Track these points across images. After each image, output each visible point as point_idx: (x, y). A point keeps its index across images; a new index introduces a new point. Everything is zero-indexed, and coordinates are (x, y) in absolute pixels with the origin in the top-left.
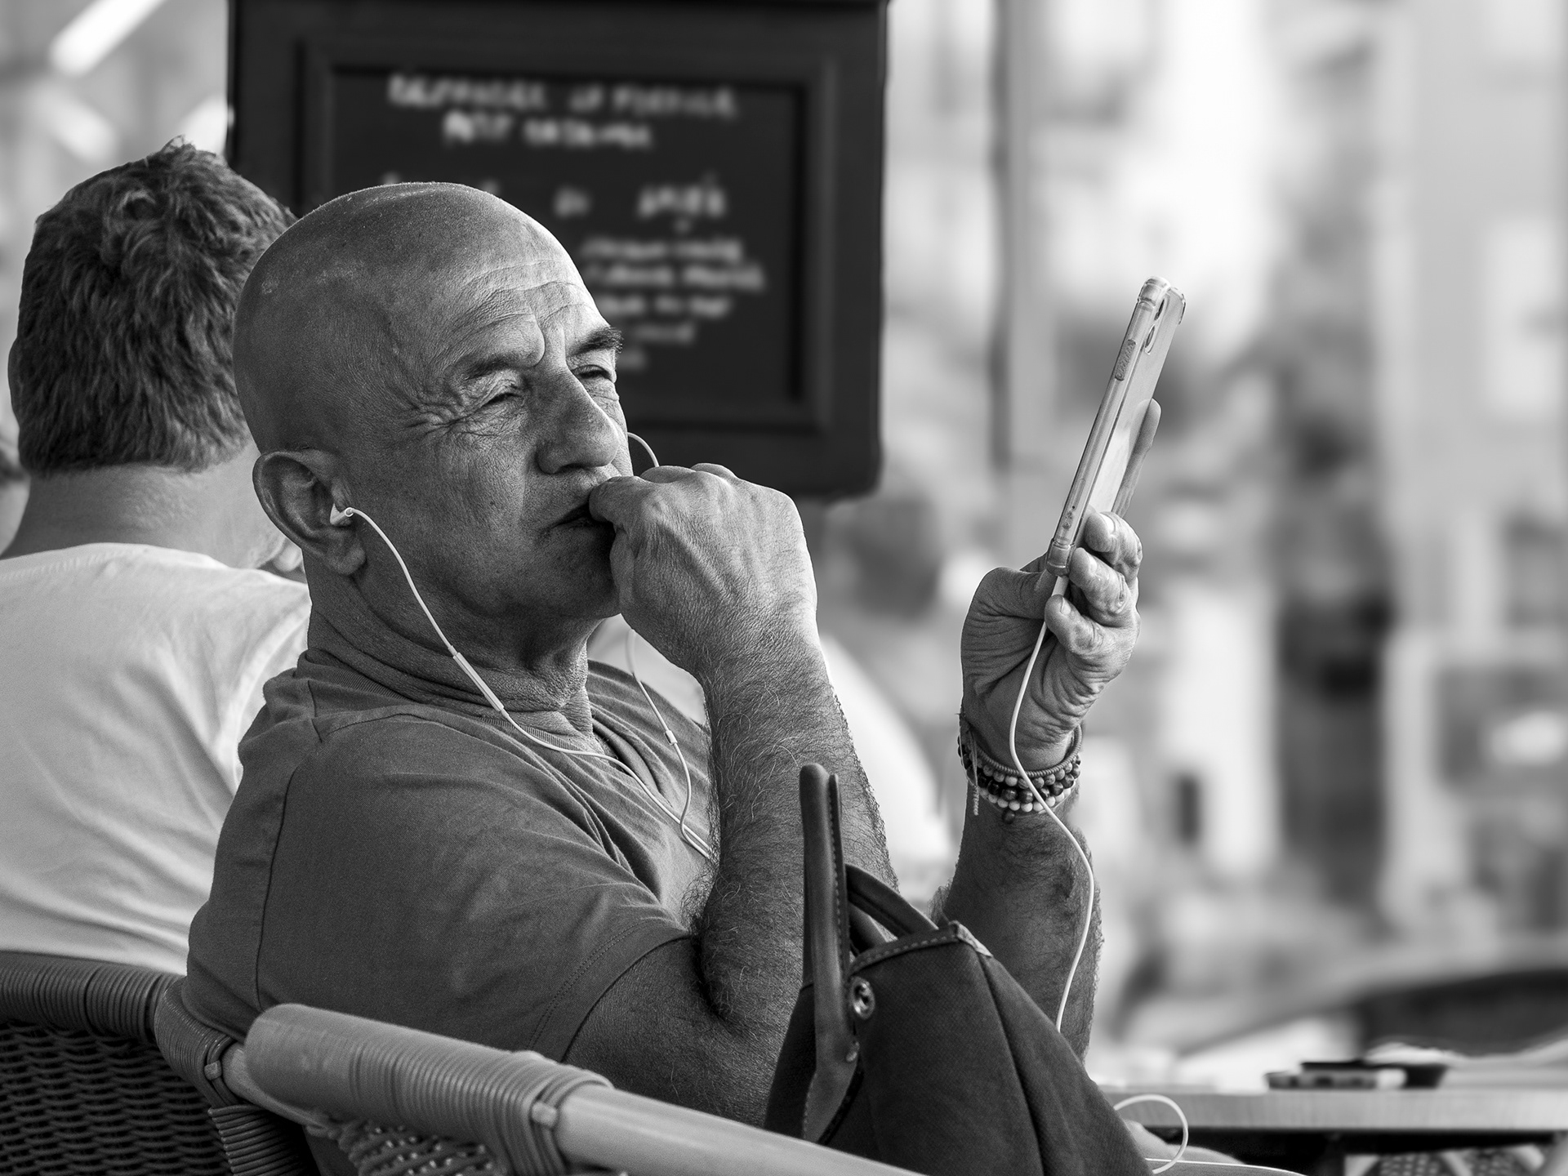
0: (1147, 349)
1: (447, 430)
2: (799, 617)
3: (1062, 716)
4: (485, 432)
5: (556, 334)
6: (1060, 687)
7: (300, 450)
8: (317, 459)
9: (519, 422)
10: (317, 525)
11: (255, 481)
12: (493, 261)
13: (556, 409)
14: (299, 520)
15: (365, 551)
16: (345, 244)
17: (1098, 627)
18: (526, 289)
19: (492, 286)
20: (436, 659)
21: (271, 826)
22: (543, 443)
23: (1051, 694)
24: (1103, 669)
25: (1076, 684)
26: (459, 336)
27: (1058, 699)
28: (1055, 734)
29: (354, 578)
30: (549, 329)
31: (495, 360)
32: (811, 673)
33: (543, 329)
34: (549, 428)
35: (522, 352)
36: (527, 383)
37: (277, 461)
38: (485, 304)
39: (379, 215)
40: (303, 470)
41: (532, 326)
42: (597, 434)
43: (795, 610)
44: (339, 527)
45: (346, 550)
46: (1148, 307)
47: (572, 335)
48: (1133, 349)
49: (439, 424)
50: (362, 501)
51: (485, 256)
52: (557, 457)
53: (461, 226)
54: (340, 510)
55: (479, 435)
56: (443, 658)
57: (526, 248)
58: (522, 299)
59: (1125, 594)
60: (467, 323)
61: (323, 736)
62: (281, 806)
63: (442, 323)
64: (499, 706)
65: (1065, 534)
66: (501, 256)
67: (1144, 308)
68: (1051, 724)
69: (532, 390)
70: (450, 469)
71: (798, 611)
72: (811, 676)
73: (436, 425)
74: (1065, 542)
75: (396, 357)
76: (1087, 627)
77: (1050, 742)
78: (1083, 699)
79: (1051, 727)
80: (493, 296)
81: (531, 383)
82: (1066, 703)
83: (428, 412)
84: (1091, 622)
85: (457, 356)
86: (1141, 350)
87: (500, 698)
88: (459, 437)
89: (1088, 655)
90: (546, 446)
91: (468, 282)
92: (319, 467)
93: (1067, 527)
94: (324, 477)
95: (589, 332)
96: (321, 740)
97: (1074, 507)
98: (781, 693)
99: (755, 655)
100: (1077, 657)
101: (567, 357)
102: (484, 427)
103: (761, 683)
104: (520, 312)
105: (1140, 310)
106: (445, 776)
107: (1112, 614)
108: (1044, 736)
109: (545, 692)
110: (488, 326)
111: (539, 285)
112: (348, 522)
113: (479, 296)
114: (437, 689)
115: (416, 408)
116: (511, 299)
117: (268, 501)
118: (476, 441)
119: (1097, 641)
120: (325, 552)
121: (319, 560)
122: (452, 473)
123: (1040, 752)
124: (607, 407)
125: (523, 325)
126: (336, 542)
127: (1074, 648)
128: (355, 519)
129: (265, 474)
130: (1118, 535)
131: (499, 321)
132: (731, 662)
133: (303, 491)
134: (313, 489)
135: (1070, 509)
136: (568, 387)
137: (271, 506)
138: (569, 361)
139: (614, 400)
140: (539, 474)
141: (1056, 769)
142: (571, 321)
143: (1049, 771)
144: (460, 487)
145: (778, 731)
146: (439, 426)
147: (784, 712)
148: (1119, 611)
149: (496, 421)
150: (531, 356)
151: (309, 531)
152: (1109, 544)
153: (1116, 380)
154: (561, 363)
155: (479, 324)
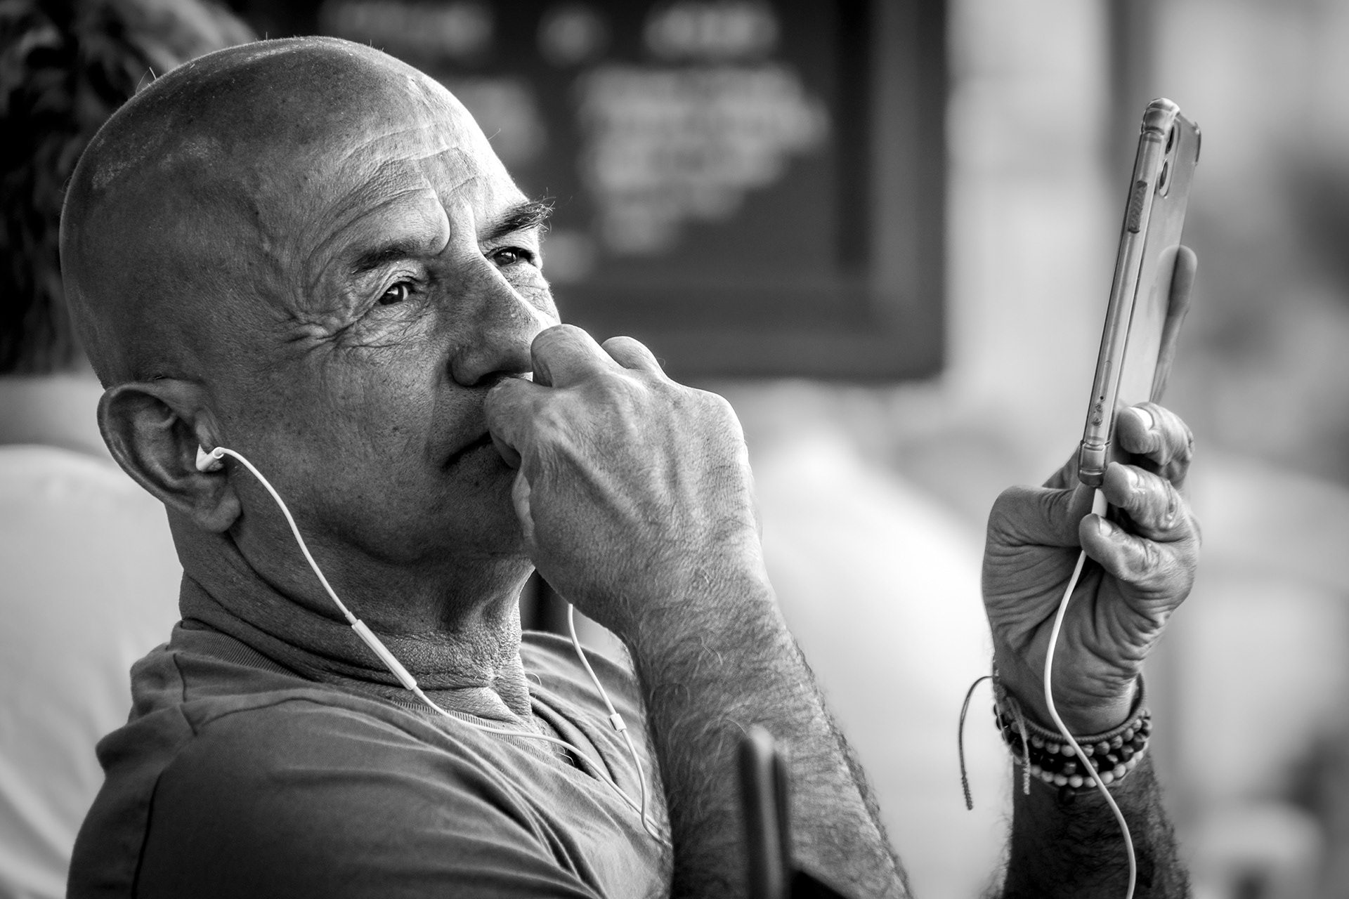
0: (1163, 191)
1: (333, 344)
2: (739, 548)
3: (1124, 662)
4: (383, 342)
5: (463, 213)
6: (1117, 626)
7: (153, 382)
8: (176, 391)
9: (425, 325)
10: (180, 472)
11: (100, 423)
12: (377, 126)
13: (469, 305)
14: (158, 468)
15: (239, 500)
16: (192, 120)
17: (1150, 544)
18: (421, 157)
19: (379, 158)
20: (334, 628)
21: (134, 839)
22: (457, 349)
23: (1107, 636)
24: (1166, 594)
25: (1136, 618)
26: (343, 220)
27: (1117, 641)
28: (1117, 686)
29: (230, 536)
30: (454, 207)
31: (389, 248)
32: (758, 618)
33: (447, 207)
34: (463, 331)
35: (423, 238)
36: (432, 276)
37: (126, 396)
38: (373, 180)
39: (231, 80)
40: (159, 405)
41: (433, 204)
42: (523, 331)
43: (734, 539)
44: (208, 473)
45: (217, 499)
46: (1155, 137)
47: (483, 214)
48: (1144, 192)
49: (324, 337)
50: (232, 438)
51: (368, 120)
52: (475, 364)
53: (334, 86)
54: (208, 451)
55: (376, 347)
56: (343, 627)
57: (418, 108)
58: (417, 170)
59: (1174, 503)
60: (353, 205)
61: (198, 727)
62: (145, 814)
63: (322, 207)
64: (410, 682)
65: (1096, 433)
66: (386, 119)
67: (1152, 140)
68: (1112, 675)
69: (439, 284)
70: (341, 393)
71: (737, 541)
72: (759, 622)
73: (321, 339)
74: (1098, 443)
75: (267, 255)
76: (1137, 547)
77: (1112, 696)
78: (1146, 636)
79: (1111, 678)
80: (381, 169)
81: (436, 276)
82: (1128, 645)
83: (309, 323)
84: (1139, 539)
85: (341, 245)
86: (1155, 192)
87: (412, 672)
88: (349, 352)
89: (1144, 580)
90: (461, 351)
91: (349, 154)
92: (178, 401)
93: (1097, 424)
94: (186, 413)
95: (503, 210)
96: (195, 733)
97: (1102, 398)
98: (722, 649)
99: (687, 602)
100: (1131, 585)
101: (479, 242)
102: (382, 334)
103: (698, 639)
104: (417, 187)
105: (1148, 142)
106: (342, 769)
107: (1165, 530)
108: (1105, 691)
109: (470, 662)
110: (379, 206)
111: (437, 152)
112: (219, 466)
113: (365, 171)
114: (334, 666)
115: (293, 318)
116: (405, 173)
117: (119, 448)
118: (371, 355)
119: (1152, 560)
120: (192, 505)
121: (186, 516)
122: (343, 398)
123: (1102, 710)
124: (534, 298)
125: (421, 203)
126: (205, 491)
127: (1125, 573)
128: (227, 461)
129: (113, 414)
130: (1160, 429)
131: (392, 200)
132: (658, 613)
133: (161, 431)
134: (173, 429)
135: (1098, 401)
136: (482, 277)
137: (122, 452)
138: (483, 247)
139: (543, 290)
140: (454, 388)
141: (1121, 729)
142: (480, 197)
143: (1113, 733)
144: (354, 414)
145: (723, 698)
146: (324, 340)
147: (729, 673)
148: (1171, 525)
149: (396, 327)
150: (433, 242)
151: (170, 480)
152: (1150, 441)
153: (1130, 233)
154: (472, 248)
155: (369, 205)
